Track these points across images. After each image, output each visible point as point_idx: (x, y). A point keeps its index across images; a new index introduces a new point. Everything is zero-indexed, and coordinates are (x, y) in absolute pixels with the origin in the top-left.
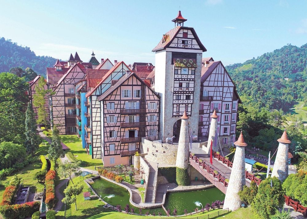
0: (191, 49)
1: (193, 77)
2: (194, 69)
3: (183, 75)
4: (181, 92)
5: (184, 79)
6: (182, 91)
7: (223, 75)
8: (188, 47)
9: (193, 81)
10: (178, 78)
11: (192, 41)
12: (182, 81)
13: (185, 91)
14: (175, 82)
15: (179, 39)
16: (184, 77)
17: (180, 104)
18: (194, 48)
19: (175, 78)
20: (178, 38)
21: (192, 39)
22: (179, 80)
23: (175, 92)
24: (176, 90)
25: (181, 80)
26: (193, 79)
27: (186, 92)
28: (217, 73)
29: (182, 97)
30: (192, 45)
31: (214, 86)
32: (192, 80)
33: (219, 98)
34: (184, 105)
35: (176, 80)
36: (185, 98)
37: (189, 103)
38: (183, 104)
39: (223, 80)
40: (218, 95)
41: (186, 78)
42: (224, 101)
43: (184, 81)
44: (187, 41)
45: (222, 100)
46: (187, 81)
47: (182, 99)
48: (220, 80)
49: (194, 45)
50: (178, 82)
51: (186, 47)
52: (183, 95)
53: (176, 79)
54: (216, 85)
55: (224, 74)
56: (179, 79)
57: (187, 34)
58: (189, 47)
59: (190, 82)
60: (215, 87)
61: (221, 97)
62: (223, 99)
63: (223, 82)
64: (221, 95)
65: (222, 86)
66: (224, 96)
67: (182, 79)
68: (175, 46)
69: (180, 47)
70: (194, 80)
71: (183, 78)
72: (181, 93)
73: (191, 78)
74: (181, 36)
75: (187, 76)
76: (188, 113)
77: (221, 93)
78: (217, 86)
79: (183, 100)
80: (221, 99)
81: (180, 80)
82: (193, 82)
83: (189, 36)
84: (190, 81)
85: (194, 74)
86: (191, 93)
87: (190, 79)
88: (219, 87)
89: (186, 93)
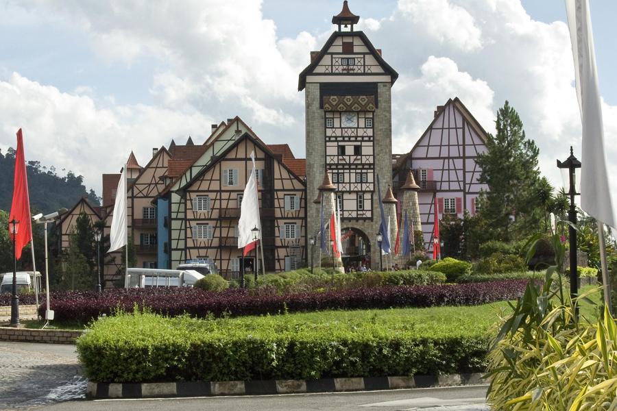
0: (364, 74)
1: (370, 132)
2: (371, 116)
3: (346, 130)
4: (343, 165)
5: (349, 137)
6: (346, 164)
7: (460, 131)
8: (355, 72)
9: (369, 141)
10: (334, 135)
11: (364, 58)
12: (344, 141)
13: (353, 164)
14: (328, 144)
15: (334, 56)
16: (349, 132)
17: (343, 192)
18: (369, 72)
19: (327, 135)
20: (332, 54)
21: (364, 54)
22: (336, 141)
23: (330, 165)
24: (332, 162)
25: (341, 139)
26: (370, 137)
27: (357, 165)
28: (446, 126)
29: (347, 176)
30: (364, 66)
31: (439, 158)
32: (367, 139)
33: (455, 186)
34: (354, 196)
35: (330, 141)
36: (353, 180)
37: (364, 189)
38: (350, 192)
39: (461, 143)
40: (453, 177)
41: (353, 135)
42: (469, 193)
43: (349, 141)
44: (354, 58)
45: (464, 191)
46: (356, 141)
47: (347, 180)
48: (453, 141)
49: (369, 67)
50: (336, 144)
51: (351, 72)
52: (350, 173)
53: (330, 137)
54: (444, 154)
55: (463, 128)
56: (336, 137)
57: (351, 45)
58: (359, 72)
59: (363, 144)
60: (444, 158)
61: (462, 184)
62: (467, 186)
63: (461, 148)
64: (461, 178)
65: (462, 155)
66: (468, 181)
67: (344, 137)
68: (327, 72)
69: (337, 72)
70: (372, 139)
71: (346, 135)
72: (343, 169)
73: (365, 135)
74: (340, 49)
75: (355, 132)
76: (364, 212)
77: (460, 173)
78: (449, 158)
79: (350, 183)
80: (462, 188)
81: (339, 139)
82: (371, 144)
83: (356, 49)
84: (363, 141)
85: (373, 128)
86: (367, 169)
87: (363, 137)
88: (453, 158)
89: (356, 169)
